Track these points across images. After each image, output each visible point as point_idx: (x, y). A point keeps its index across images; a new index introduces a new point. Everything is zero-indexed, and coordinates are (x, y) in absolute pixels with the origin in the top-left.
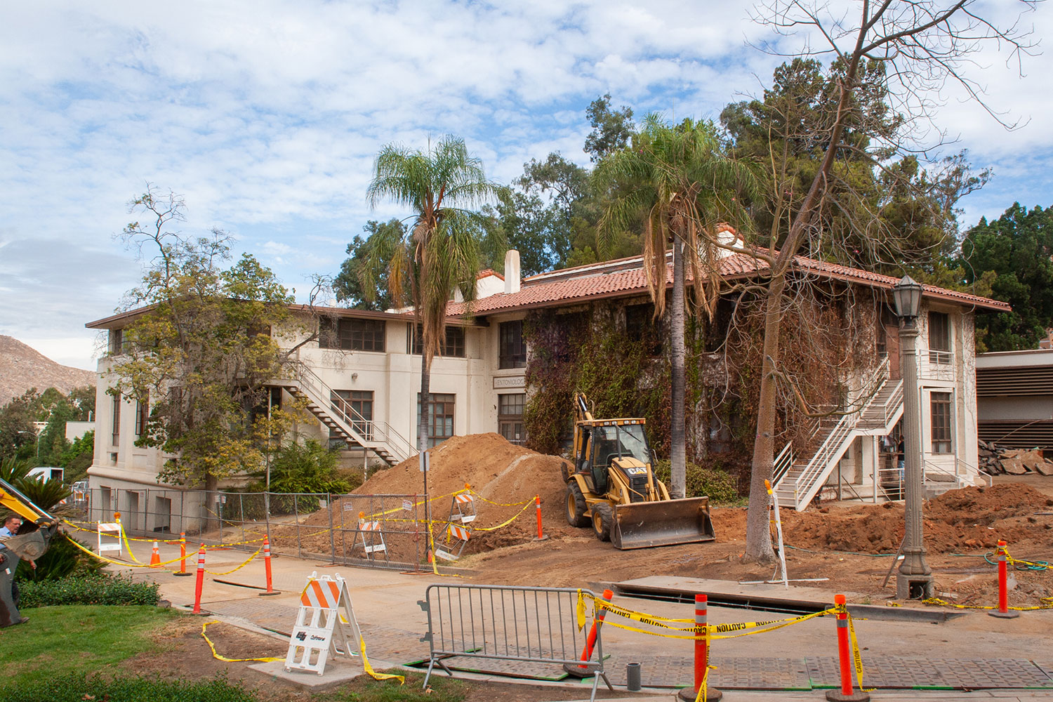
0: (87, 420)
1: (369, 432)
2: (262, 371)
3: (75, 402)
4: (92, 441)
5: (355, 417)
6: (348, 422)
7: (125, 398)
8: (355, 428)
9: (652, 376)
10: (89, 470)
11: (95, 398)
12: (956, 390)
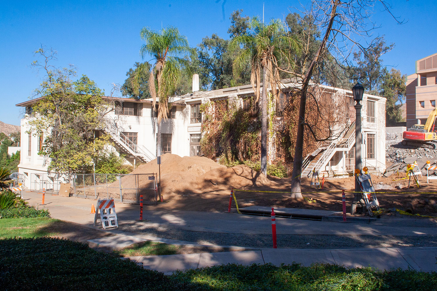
0: (17, 146)
1: (136, 149)
2: (91, 124)
3: (12, 138)
4: (20, 154)
5: (130, 143)
6: (127, 145)
7: (33, 135)
8: (130, 148)
9: (254, 127)
10: (18, 166)
11: (20, 137)
12: (377, 133)
